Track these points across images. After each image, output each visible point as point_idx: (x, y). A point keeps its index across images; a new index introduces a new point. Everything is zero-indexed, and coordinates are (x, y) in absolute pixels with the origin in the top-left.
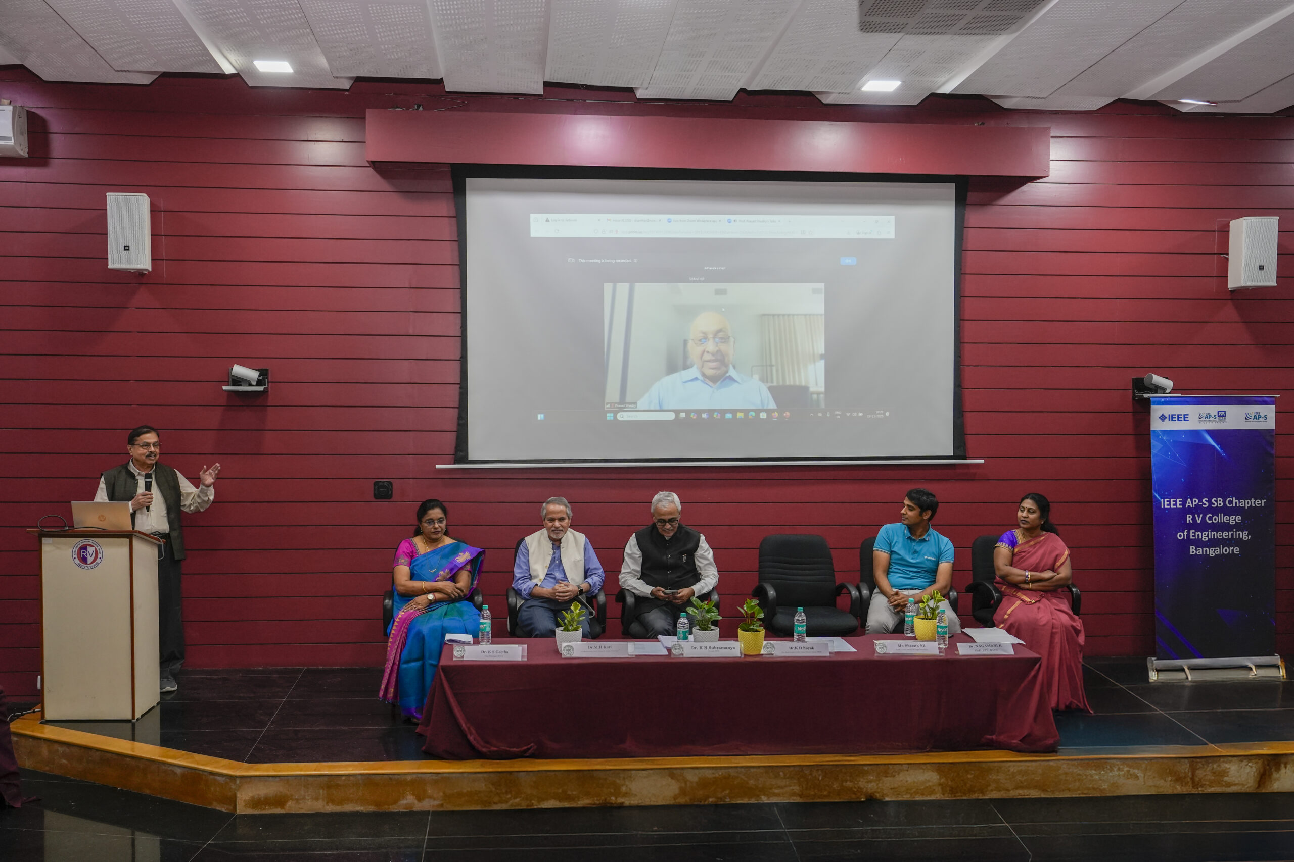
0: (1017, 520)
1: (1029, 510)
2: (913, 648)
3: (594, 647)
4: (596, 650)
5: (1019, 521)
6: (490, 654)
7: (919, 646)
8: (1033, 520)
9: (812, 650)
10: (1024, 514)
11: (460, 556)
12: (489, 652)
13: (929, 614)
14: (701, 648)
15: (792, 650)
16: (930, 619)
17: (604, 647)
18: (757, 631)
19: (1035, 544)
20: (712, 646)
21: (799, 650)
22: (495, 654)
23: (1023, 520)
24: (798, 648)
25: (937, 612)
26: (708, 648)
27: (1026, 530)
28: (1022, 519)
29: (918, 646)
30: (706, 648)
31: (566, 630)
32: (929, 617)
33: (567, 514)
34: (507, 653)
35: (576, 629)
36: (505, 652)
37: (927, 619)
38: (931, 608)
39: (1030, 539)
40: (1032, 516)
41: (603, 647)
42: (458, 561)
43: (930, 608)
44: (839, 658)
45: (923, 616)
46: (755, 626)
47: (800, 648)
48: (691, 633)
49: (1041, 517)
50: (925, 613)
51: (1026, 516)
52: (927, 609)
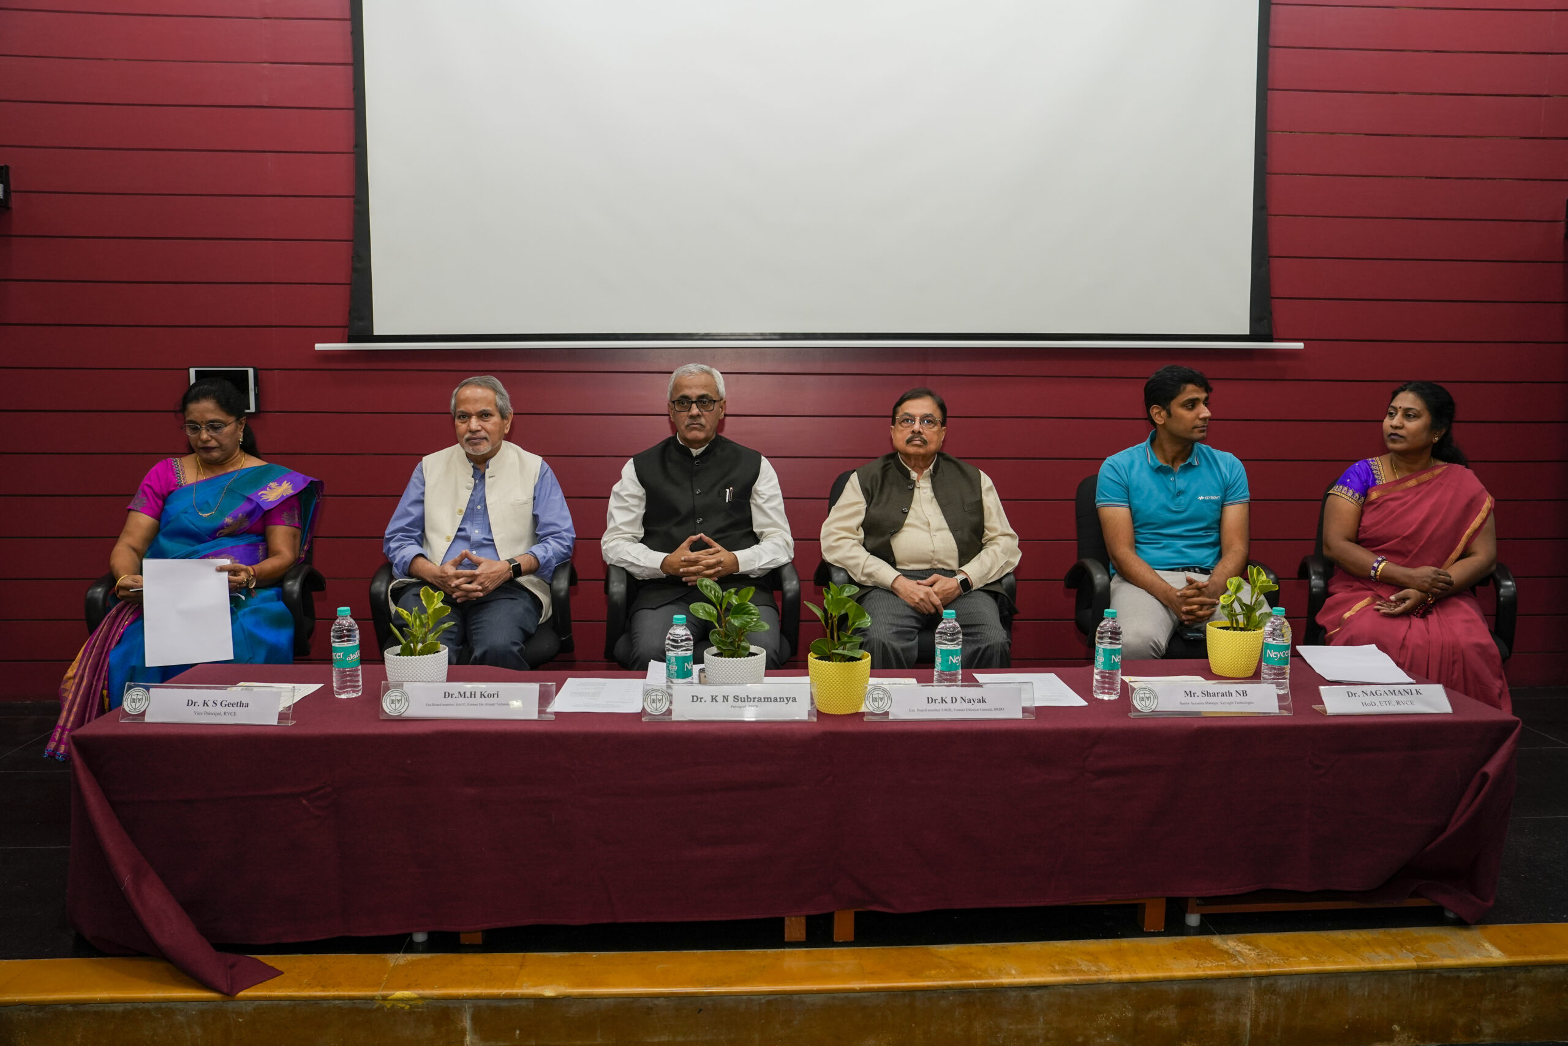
0: (1383, 437)
1: (1408, 414)
2: (1220, 699)
3: (457, 695)
4: (462, 700)
5: (1386, 437)
6: (206, 708)
7: (1234, 693)
8: (1415, 434)
9: (982, 705)
10: (1397, 421)
11: (270, 488)
12: (205, 704)
13: (1241, 618)
14: (714, 699)
15: (933, 706)
16: (1242, 629)
17: (482, 695)
18: (853, 659)
19: (1419, 485)
20: (743, 695)
21: (949, 705)
22: (219, 709)
23: (1392, 434)
24: (949, 700)
25: (1258, 614)
26: (731, 699)
27: (1401, 454)
28: (1391, 431)
29: (1230, 694)
30: (726, 698)
31: (408, 651)
32: (1241, 625)
33: (496, 405)
34: (247, 705)
35: (431, 650)
36: (241, 704)
37: (1235, 629)
38: (1245, 605)
39: (1407, 474)
40: (1412, 425)
41: (478, 695)
42: (264, 497)
43: (1243, 605)
44: (1047, 725)
45: (1226, 623)
46: (848, 645)
47: (954, 700)
48: (698, 659)
49: (1432, 428)
50: (1232, 615)
51: (1399, 425)
52: (1237, 607)
